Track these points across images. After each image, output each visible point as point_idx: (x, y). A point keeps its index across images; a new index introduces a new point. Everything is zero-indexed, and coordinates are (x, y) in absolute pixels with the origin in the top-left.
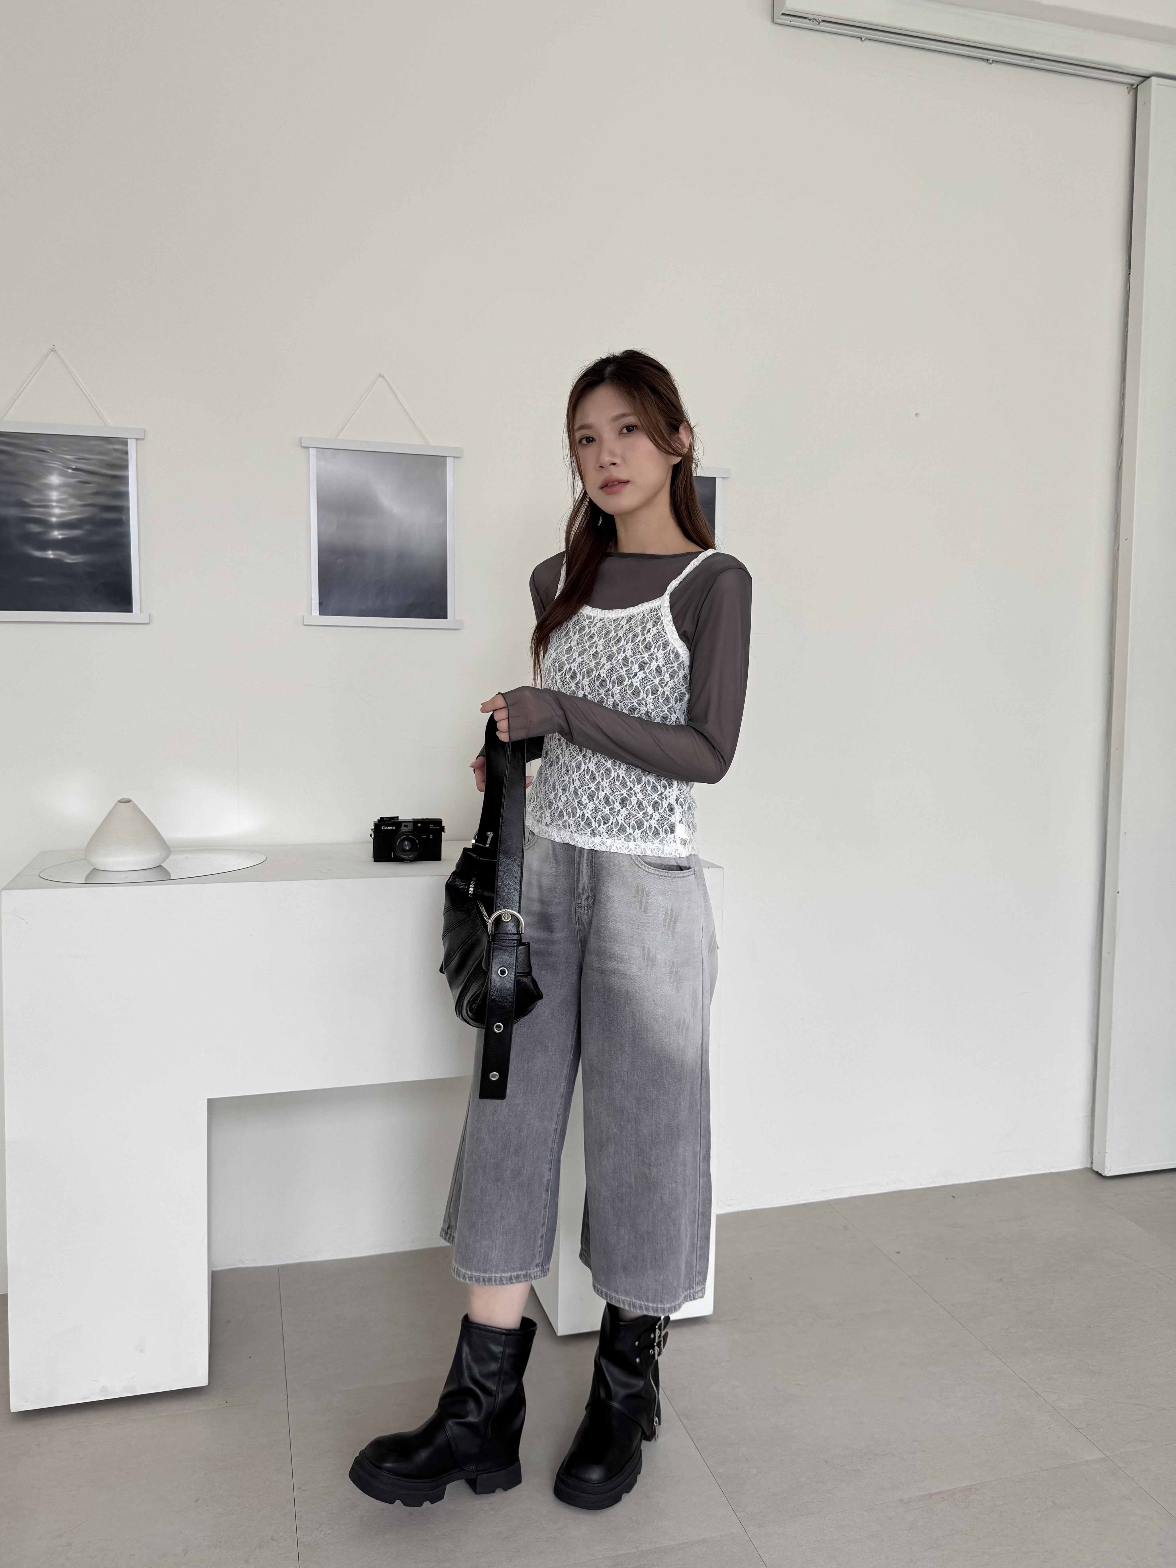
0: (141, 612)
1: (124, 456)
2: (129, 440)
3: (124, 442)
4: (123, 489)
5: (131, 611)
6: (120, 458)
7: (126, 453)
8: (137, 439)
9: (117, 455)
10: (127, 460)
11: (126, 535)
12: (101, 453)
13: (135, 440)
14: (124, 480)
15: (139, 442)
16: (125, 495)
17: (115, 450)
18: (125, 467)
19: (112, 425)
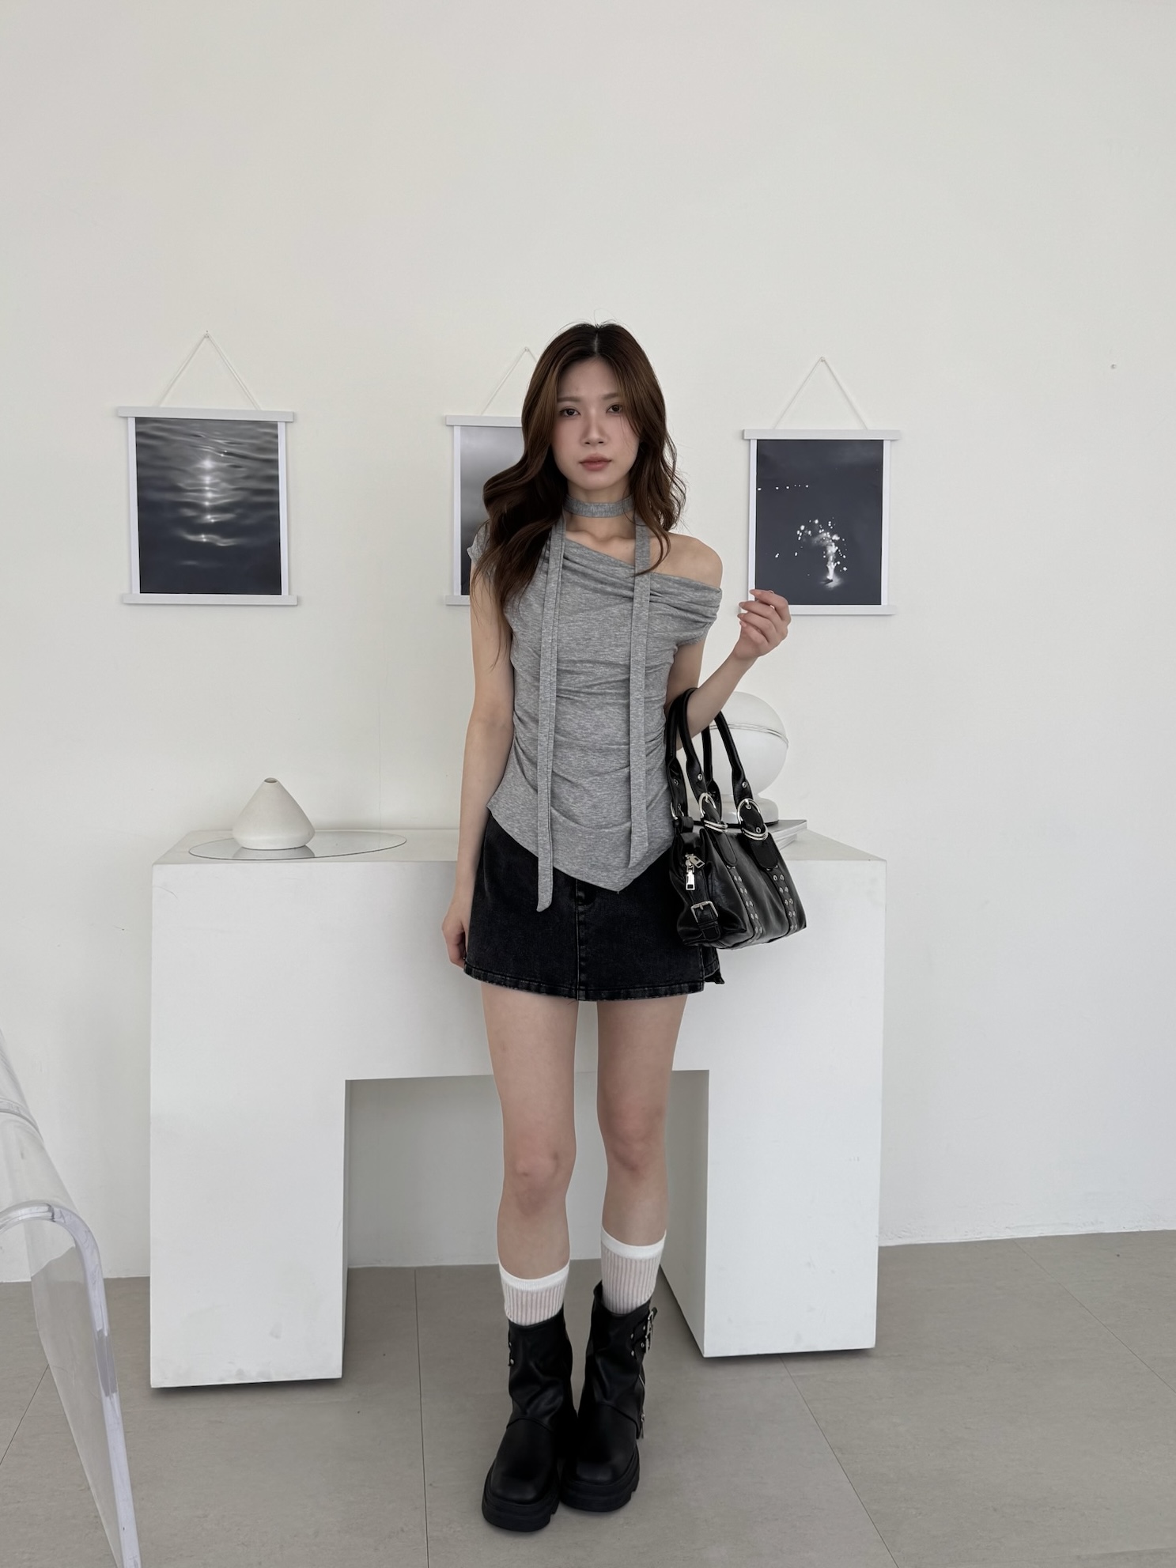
0: (290, 595)
1: (274, 440)
2: (279, 424)
3: (274, 425)
6: (270, 442)
7: (276, 437)
8: (286, 422)
13: (284, 424)
15: (289, 425)
19: (263, 409)
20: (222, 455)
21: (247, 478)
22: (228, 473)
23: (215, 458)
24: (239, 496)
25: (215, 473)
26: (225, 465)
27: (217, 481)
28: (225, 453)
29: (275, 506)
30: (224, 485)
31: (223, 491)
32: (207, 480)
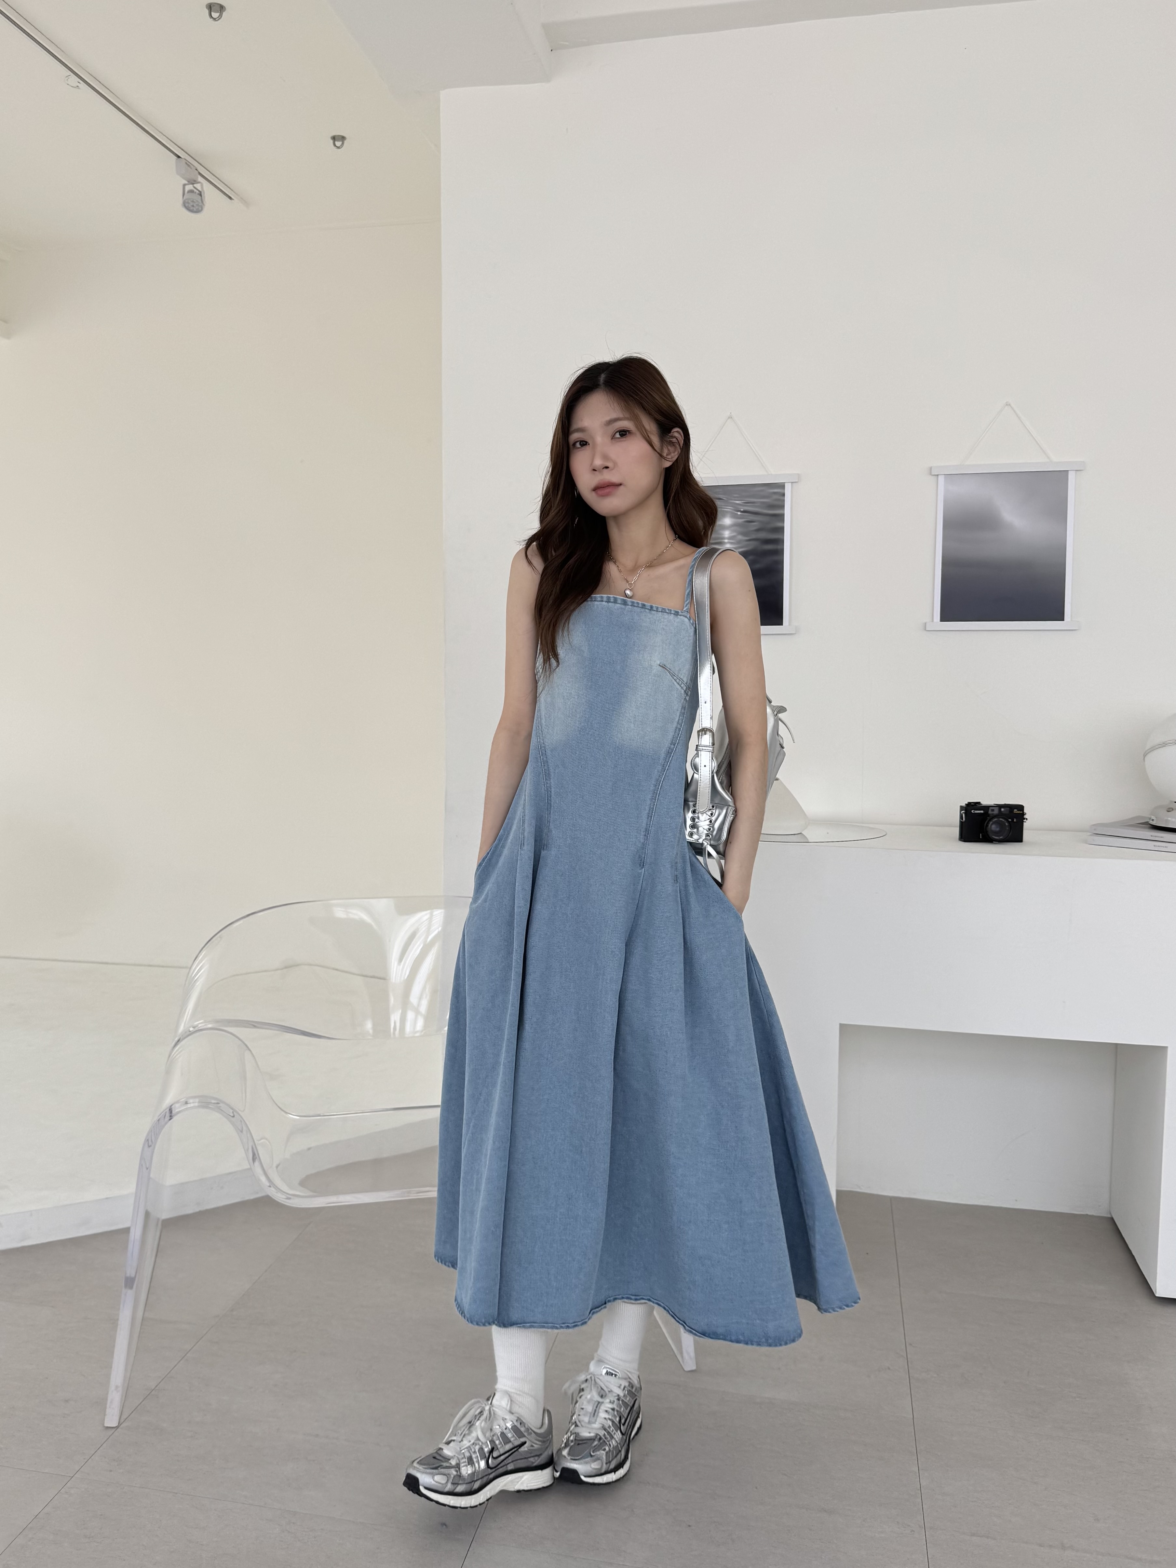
0: (789, 625)
1: (782, 498)
2: (786, 484)
3: (782, 486)
4: (779, 524)
5: (781, 624)
7: (784, 495)
8: (792, 483)
9: (775, 497)
10: (784, 501)
11: (781, 562)
12: (764, 497)
13: (790, 483)
14: (781, 517)
15: (794, 484)
16: (781, 530)
17: (775, 493)
18: (783, 507)
19: (773, 473)
20: (739, 513)
21: (758, 530)
22: (742, 528)
23: (734, 516)
24: (751, 546)
25: (733, 528)
26: (741, 521)
27: (734, 534)
28: (741, 512)
29: (781, 552)
30: (740, 537)
31: (739, 542)
32: (727, 534)
